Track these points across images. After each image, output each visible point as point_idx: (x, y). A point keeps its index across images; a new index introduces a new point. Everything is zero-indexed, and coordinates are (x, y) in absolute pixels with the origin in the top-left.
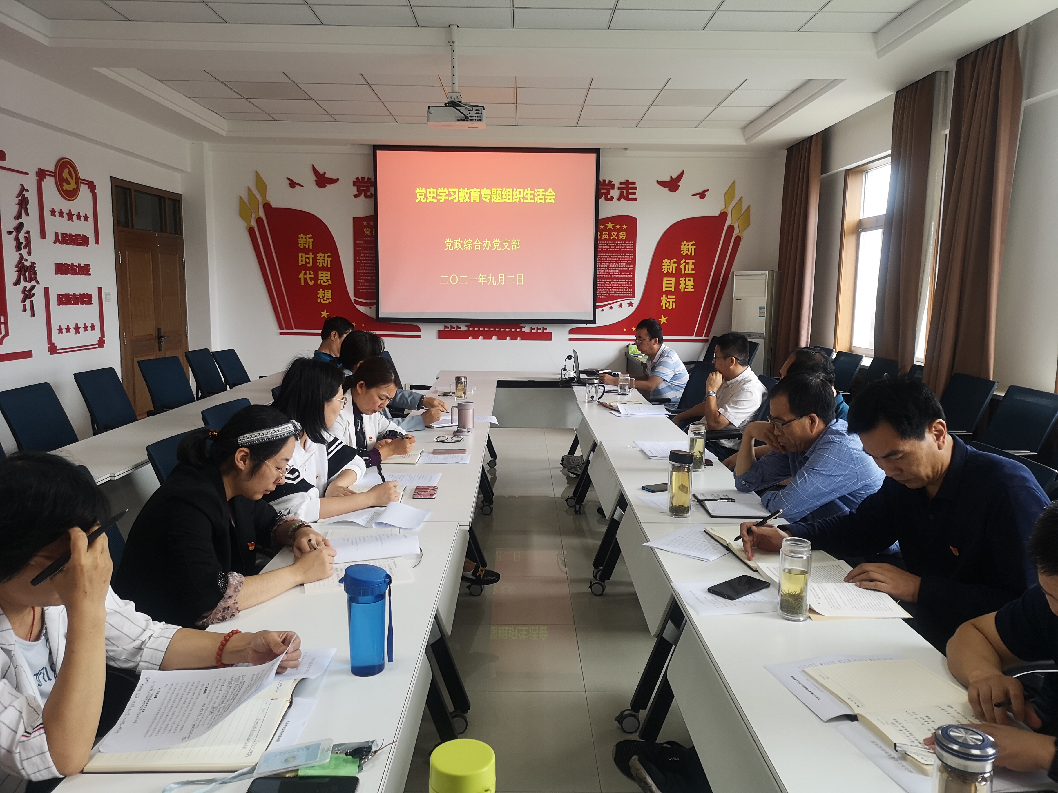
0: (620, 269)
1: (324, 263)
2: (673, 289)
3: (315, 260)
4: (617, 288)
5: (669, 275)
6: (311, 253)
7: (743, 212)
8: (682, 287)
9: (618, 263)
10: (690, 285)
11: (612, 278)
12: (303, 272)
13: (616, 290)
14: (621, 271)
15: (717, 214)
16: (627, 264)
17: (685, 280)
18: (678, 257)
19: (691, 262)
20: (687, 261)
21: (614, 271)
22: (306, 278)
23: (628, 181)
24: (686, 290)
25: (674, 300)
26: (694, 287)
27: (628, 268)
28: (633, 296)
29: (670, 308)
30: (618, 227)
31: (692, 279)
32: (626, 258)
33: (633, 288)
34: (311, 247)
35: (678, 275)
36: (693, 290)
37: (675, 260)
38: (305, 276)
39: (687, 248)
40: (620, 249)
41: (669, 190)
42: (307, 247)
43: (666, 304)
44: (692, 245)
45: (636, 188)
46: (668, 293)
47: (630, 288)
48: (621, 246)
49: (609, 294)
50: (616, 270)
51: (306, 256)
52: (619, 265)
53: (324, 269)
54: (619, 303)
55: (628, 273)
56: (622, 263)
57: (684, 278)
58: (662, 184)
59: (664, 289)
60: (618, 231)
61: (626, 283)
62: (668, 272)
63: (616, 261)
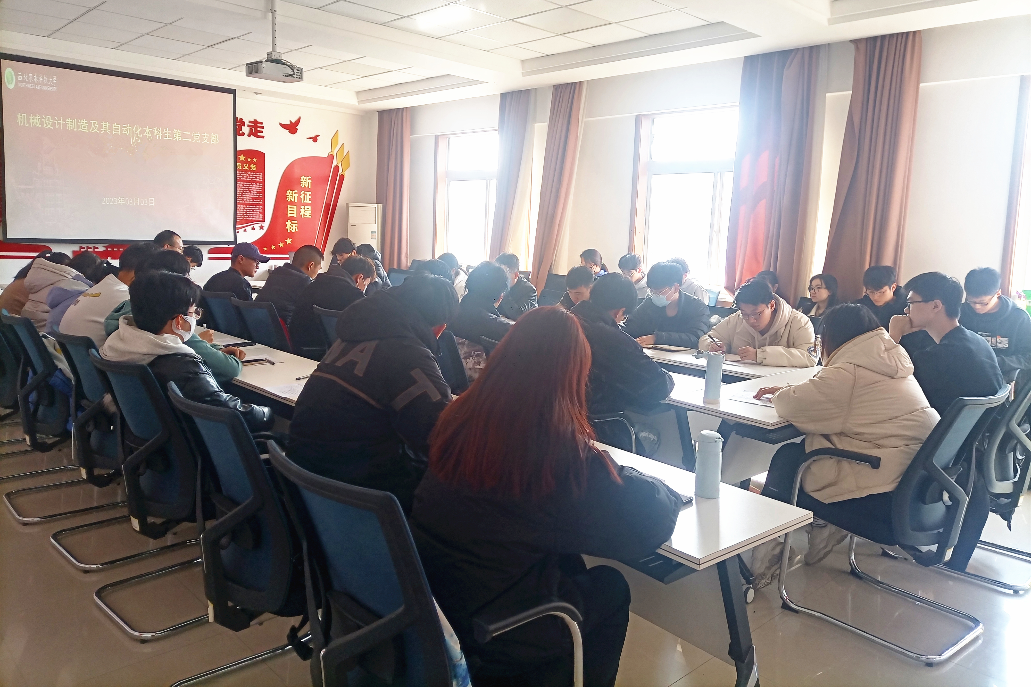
0: (252, 196)
2: (295, 215)
4: (250, 213)
5: (292, 203)
7: (344, 156)
8: (302, 213)
9: (250, 191)
10: (308, 212)
11: (246, 204)
13: (249, 215)
14: (253, 198)
15: (326, 155)
16: (258, 192)
17: (304, 208)
18: (299, 189)
19: (308, 193)
20: (306, 193)
21: (247, 198)
23: (256, 121)
24: (305, 217)
25: (297, 225)
26: (311, 214)
27: (259, 196)
28: (263, 221)
29: (294, 231)
30: (249, 160)
31: (310, 207)
32: (257, 188)
33: (263, 213)
35: (299, 204)
36: (310, 217)
37: (296, 191)
39: (305, 181)
40: (252, 179)
41: (290, 132)
43: (290, 228)
44: (309, 179)
45: (263, 128)
46: (292, 219)
47: (261, 213)
48: (253, 176)
49: (243, 218)
50: (248, 197)
52: (251, 193)
54: (252, 226)
55: (259, 201)
56: (254, 191)
58: (284, 126)
59: (288, 216)
60: (250, 164)
61: (257, 209)
62: (291, 200)
63: (249, 189)
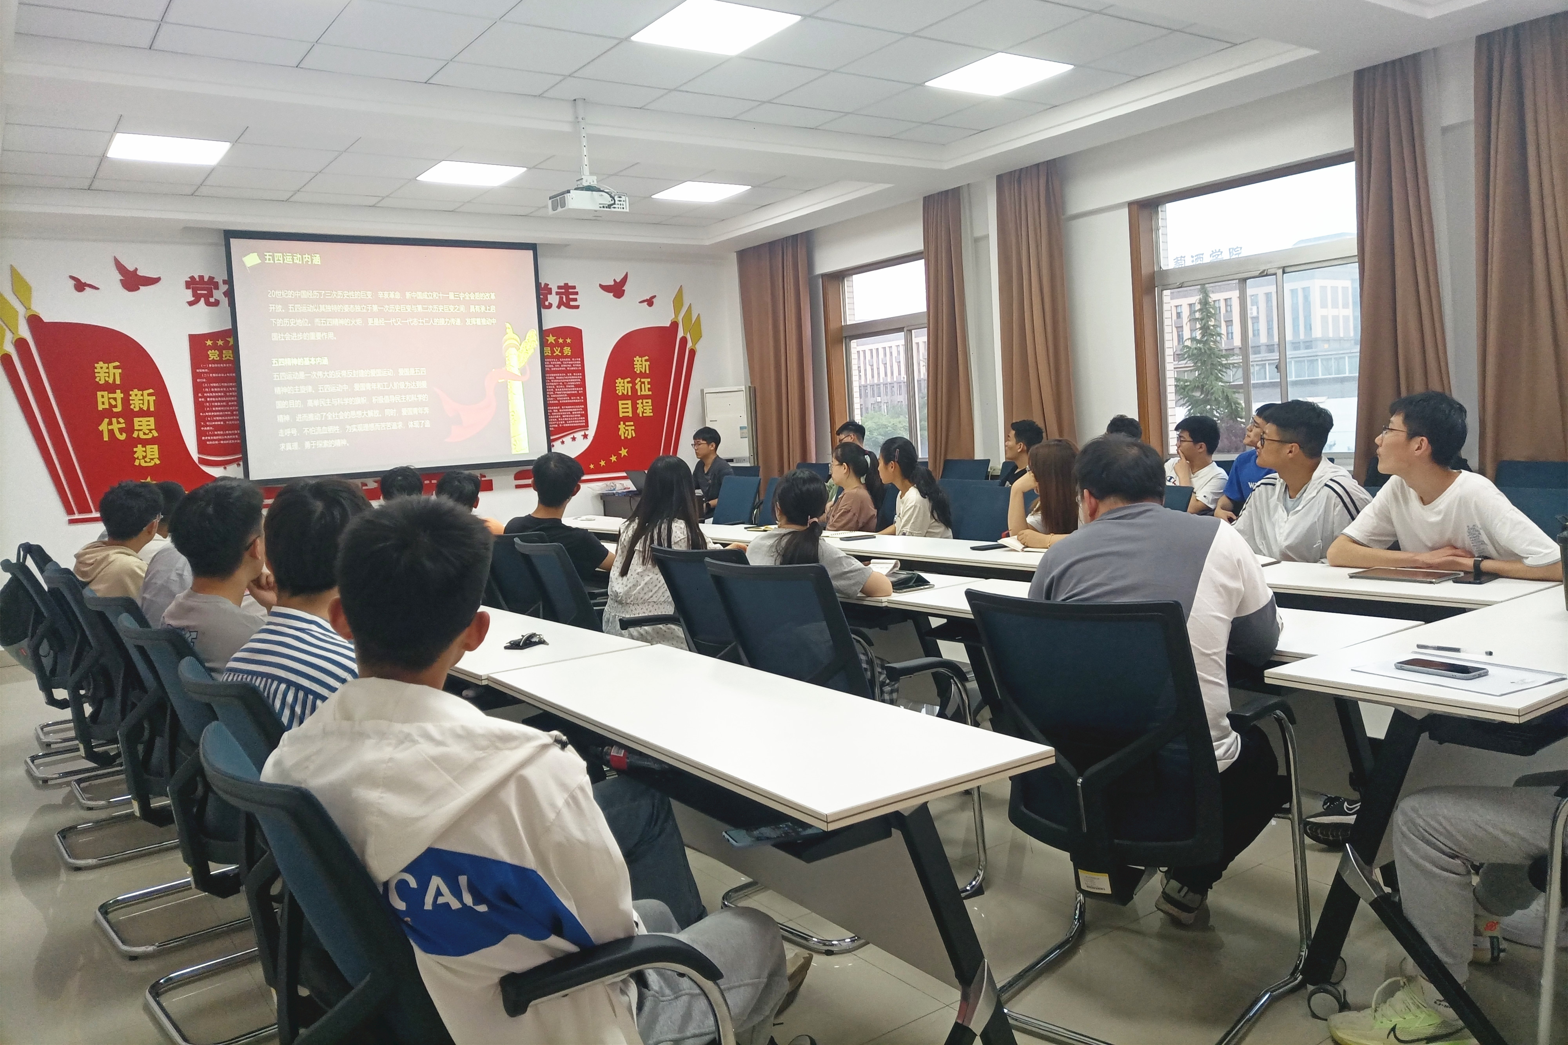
0: (568, 393)
1: (143, 404)
2: (631, 416)
3: (126, 401)
5: (624, 397)
6: (118, 391)
7: (693, 322)
8: (640, 411)
9: (565, 386)
10: (648, 408)
11: (561, 405)
12: (106, 420)
13: (566, 419)
14: (570, 396)
15: (668, 324)
16: (576, 386)
17: (642, 403)
18: (633, 376)
19: (647, 380)
20: (642, 380)
21: (562, 396)
22: (113, 430)
23: (566, 284)
24: (644, 415)
25: (633, 428)
26: (653, 410)
27: (578, 391)
28: (586, 426)
29: (629, 437)
30: (561, 341)
31: (650, 401)
32: (574, 379)
33: (585, 415)
34: (118, 382)
35: (634, 397)
36: (652, 414)
37: (629, 379)
38: (110, 427)
39: (641, 364)
40: (566, 368)
41: (614, 296)
42: (111, 381)
43: (624, 433)
44: (646, 361)
45: (577, 293)
46: (626, 419)
47: (582, 415)
48: (568, 364)
49: (558, 425)
50: (563, 394)
51: (111, 395)
52: (566, 388)
53: (143, 413)
54: (572, 436)
55: (578, 398)
56: (572, 385)
57: (641, 401)
58: (604, 288)
59: (621, 416)
60: (562, 346)
61: (577, 410)
62: (623, 393)
63: (563, 383)
